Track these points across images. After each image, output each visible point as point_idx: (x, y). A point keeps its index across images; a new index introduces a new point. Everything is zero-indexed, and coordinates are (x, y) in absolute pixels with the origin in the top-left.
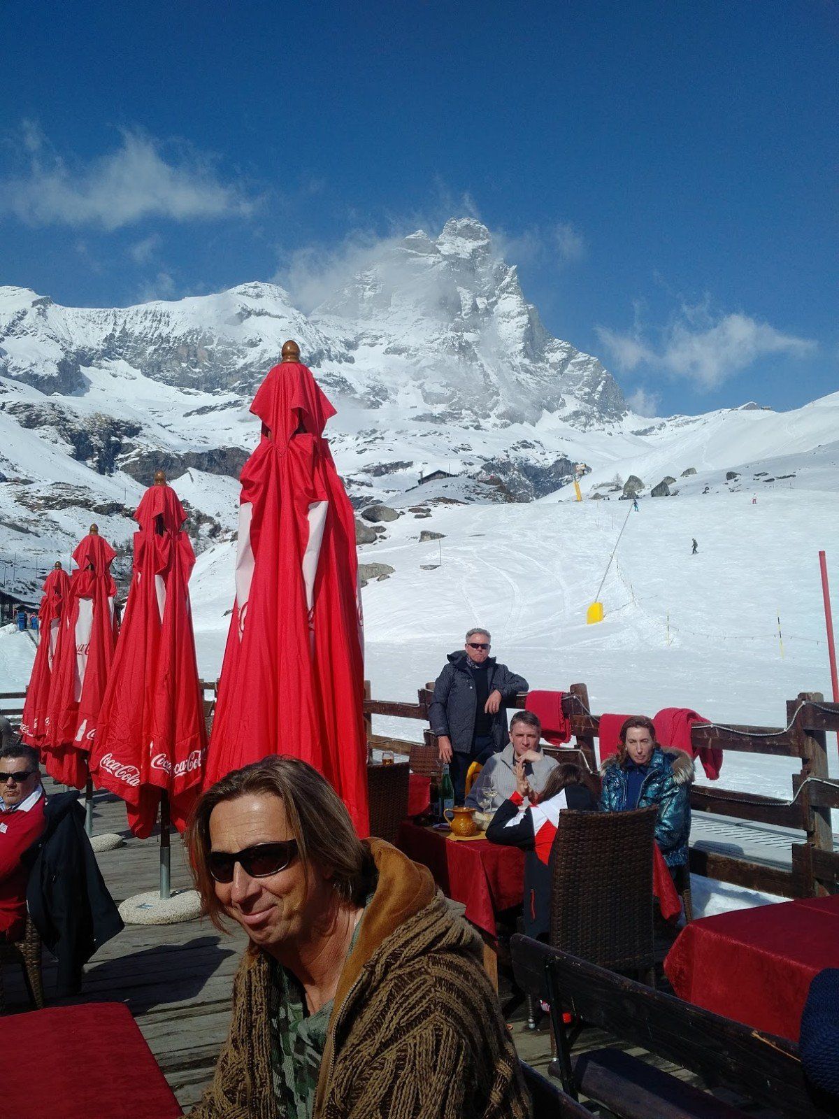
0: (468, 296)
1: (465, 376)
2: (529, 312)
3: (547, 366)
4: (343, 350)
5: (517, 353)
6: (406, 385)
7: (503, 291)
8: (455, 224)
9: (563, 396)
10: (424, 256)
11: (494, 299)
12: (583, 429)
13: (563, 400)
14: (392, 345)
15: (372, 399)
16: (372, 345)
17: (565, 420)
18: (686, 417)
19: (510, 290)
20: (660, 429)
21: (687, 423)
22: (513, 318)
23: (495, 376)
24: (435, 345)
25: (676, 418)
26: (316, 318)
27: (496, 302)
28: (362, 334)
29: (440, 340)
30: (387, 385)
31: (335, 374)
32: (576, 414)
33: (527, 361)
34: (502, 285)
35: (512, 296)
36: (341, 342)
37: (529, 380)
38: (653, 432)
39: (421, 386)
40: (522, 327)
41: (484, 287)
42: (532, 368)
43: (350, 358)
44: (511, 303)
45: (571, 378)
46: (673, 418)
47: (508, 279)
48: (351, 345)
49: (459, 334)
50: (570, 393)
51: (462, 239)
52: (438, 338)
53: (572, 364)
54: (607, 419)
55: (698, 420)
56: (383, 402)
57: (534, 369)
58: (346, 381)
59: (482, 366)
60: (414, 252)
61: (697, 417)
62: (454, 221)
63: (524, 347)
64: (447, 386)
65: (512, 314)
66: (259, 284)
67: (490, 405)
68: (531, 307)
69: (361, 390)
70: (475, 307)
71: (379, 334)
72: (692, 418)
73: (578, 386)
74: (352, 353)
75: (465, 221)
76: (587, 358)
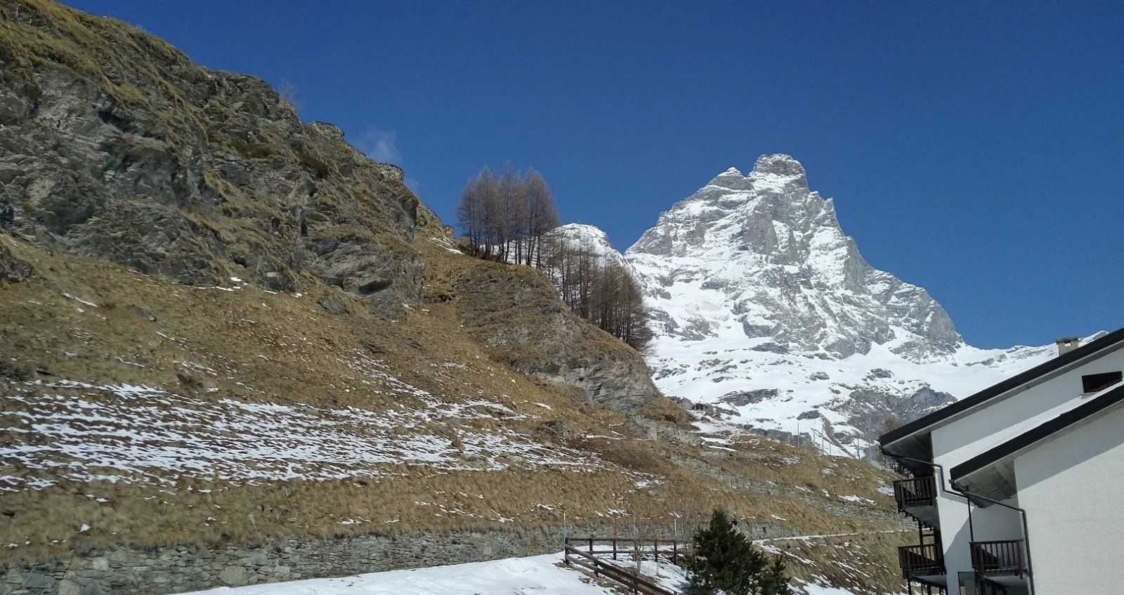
0: (784, 230)
1: (789, 308)
2: (849, 244)
3: (870, 297)
4: (659, 286)
5: (838, 285)
6: (727, 319)
7: (818, 223)
8: (766, 160)
9: (891, 327)
10: (736, 193)
11: (810, 231)
12: (917, 361)
13: (892, 331)
14: (708, 280)
15: (695, 333)
16: (687, 281)
17: (897, 351)
18: (1029, 348)
19: (826, 222)
20: (1000, 361)
21: (1030, 354)
22: (831, 249)
23: (819, 308)
24: (755, 278)
25: (1017, 349)
26: (630, 256)
27: (811, 236)
28: (677, 270)
29: (760, 273)
30: (708, 319)
31: (656, 309)
32: (908, 346)
33: (849, 293)
34: (817, 218)
35: (829, 228)
36: (656, 278)
37: (854, 312)
38: (993, 365)
39: (742, 320)
40: (841, 258)
41: (799, 221)
42: (855, 298)
43: (666, 293)
44: (828, 235)
45: (895, 309)
46: (1013, 349)
47: (823, 212)
48: (667, 282)
49: (780, 266)
50: (898, 324)
51: (775, 175)
52: (758, 271)
53: (897, 296)
54: (938, 351)
55: (1043, 351)
56: (705, 336)
57: (857, 300)
58: (668, 316)
59: (805, 297)
60: (727, 189)
61: (1041, 348)
62: (765, 158)
63: (846, 279)
64: (772, 318)
65: (830, 246)
66: (576, 226)
67: (817, 336)
68: (849, 238)
69: (682, 324)
70: (791, 239)
71: (694, 270)
72: (1034, 349)
73: (904, 318)
74: (667, 289)
75: (777, 157)
76: (912, 289)
